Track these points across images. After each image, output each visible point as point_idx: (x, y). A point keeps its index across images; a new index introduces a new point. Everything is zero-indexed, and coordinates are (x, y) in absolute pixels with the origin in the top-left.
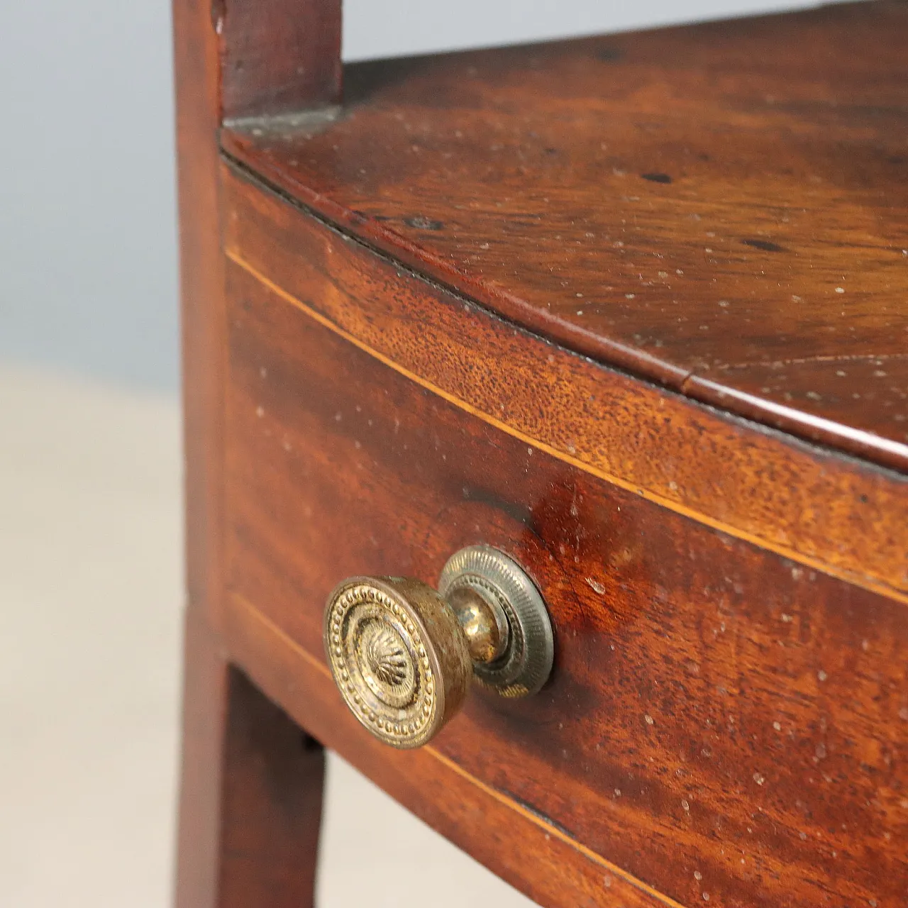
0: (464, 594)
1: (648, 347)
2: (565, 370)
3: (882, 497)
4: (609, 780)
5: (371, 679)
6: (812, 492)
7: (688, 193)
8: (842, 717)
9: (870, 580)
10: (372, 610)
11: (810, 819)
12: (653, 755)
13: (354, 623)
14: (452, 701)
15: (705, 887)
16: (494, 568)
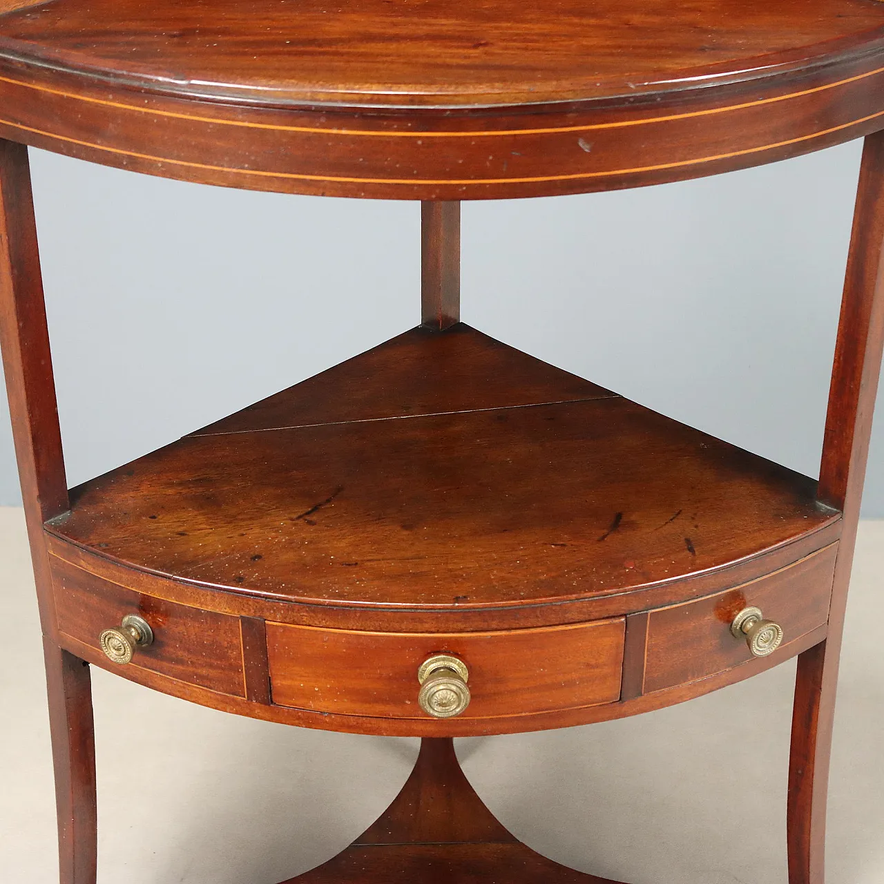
0: (129, 627)
1: (162, 571)
2: (145, 577)
3: (217, 595)
4: (171, 660)
5: (113, 651)
6: (203, 596)
7: (161, 521)
8: (218, 638)
9: (217, 611)
10: (112, 636)
11: (216, 660)
12: (180, 653)
13: (107, 639)
14: (134, 651)
15: (197, 679)
16: (135, 619)
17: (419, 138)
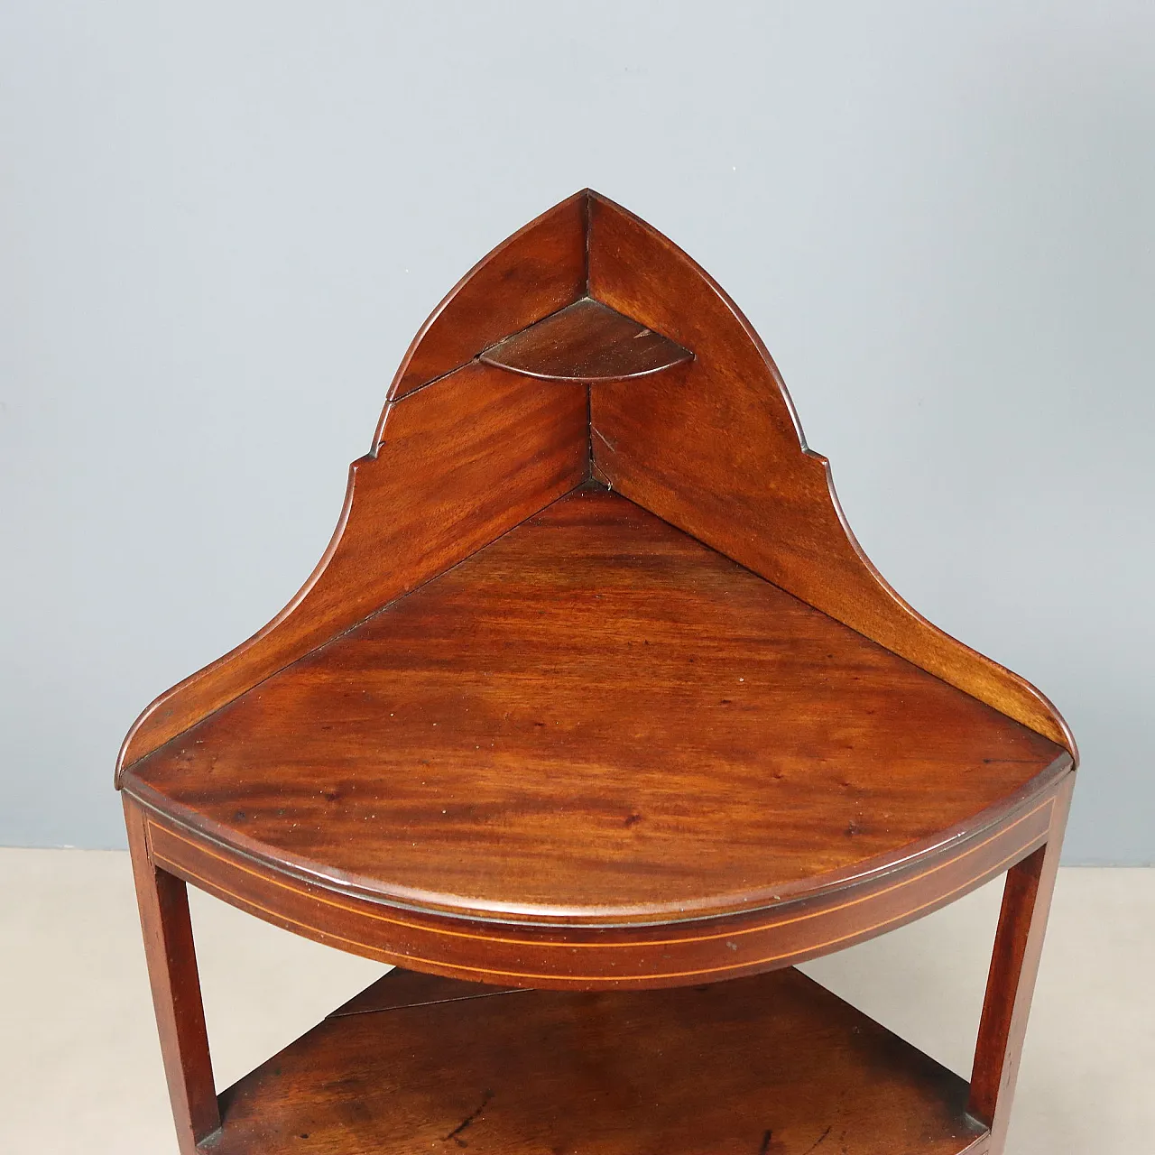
7: (313, 1141)
17: (574, 948)
